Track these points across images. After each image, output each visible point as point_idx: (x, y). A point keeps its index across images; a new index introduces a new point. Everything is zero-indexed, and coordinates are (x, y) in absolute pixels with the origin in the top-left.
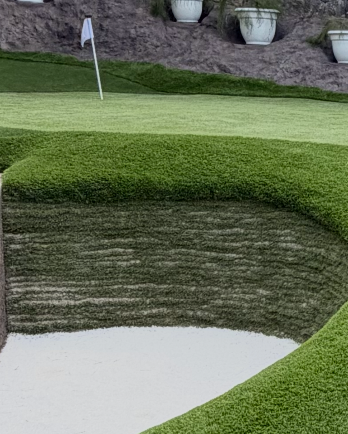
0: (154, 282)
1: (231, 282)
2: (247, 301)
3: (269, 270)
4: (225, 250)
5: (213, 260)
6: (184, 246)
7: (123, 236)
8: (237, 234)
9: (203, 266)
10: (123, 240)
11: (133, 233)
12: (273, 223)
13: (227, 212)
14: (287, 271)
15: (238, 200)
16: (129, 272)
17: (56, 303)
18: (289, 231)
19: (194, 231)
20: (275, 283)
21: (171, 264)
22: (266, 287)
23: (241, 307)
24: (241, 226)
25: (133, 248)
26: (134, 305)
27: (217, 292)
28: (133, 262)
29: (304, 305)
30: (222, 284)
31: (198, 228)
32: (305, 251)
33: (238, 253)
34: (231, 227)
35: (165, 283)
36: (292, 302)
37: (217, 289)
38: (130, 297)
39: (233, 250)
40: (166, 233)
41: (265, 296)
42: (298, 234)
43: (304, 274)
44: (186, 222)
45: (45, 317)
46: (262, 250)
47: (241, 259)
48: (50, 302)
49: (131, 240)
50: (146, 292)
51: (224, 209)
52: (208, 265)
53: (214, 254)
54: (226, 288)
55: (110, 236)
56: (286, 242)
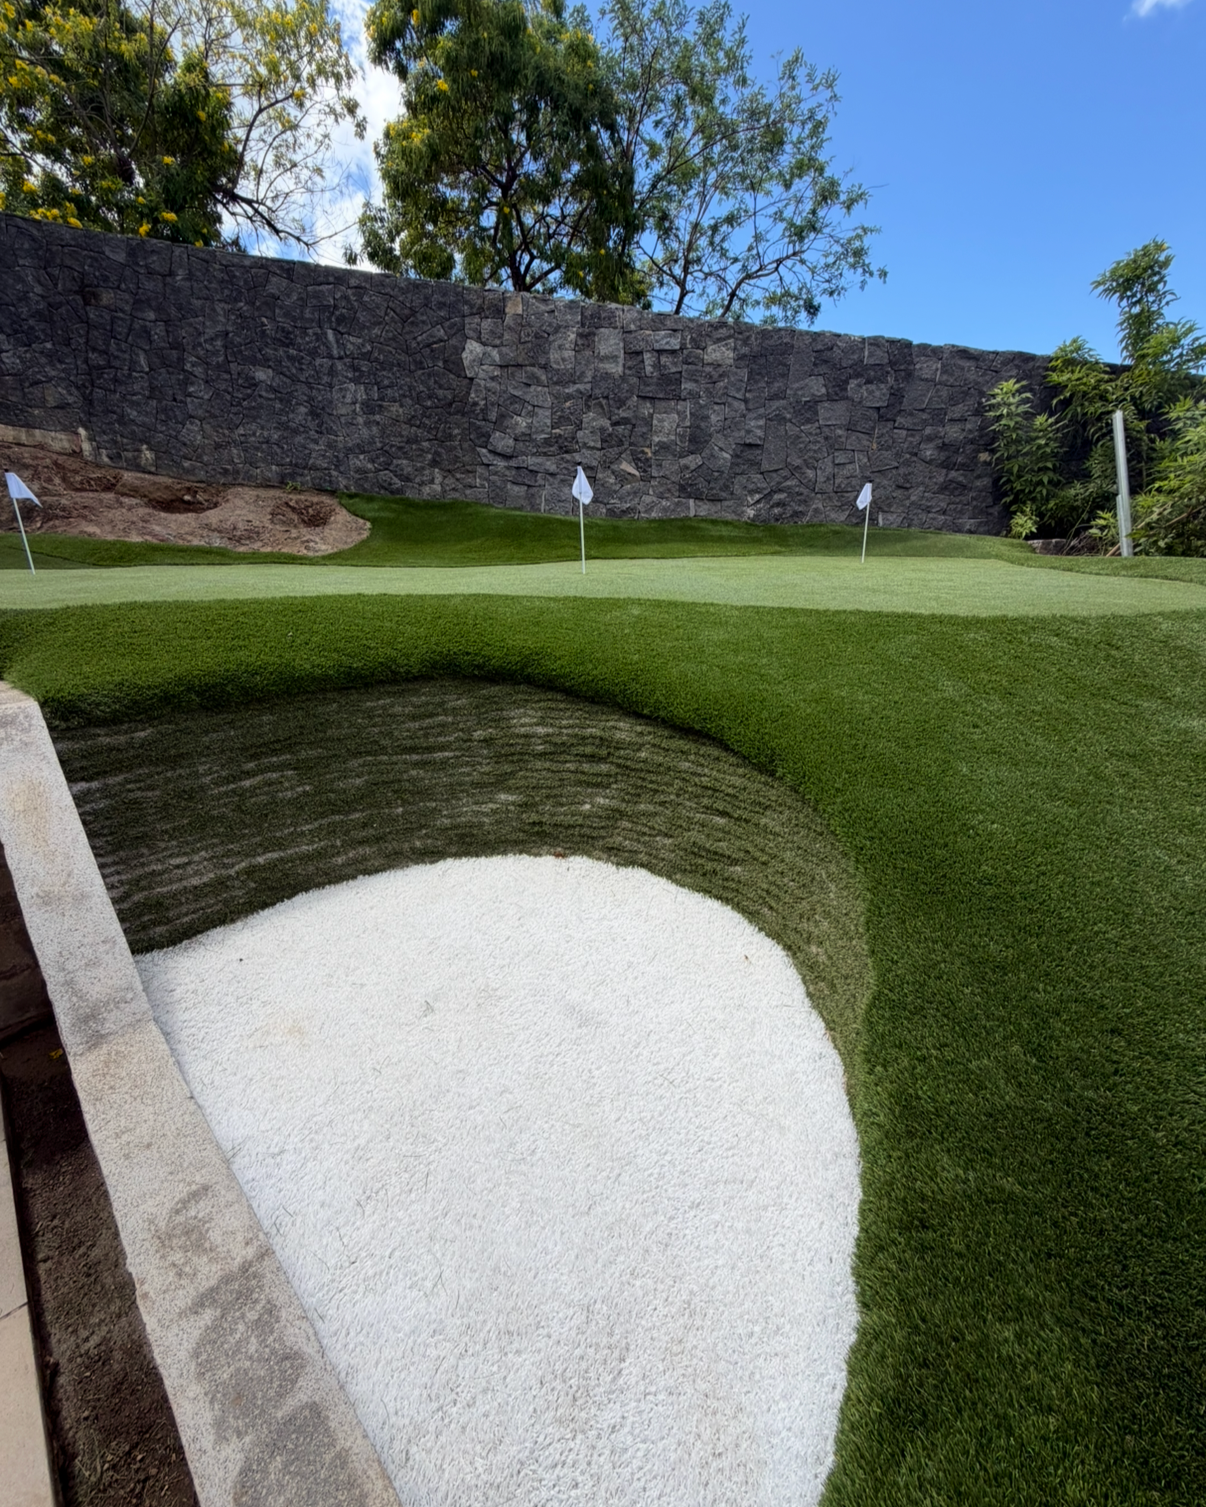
0: (339, 812)
1: (453, 791)
2: (487, 815)
3: (507, 768)
4: (430, 749)
5: (416, 765)
6: (368, 753)
7: (275, 752)
8: (443, 725)
9: (405, 777)
10: (275, 759)
11: (289, 745)
12: (495, 702)
13: (420, 696)
14: (539, 765)
15: (432, 678)
16: (298, 804)
17: (196, 881)
18: (522, 710)
19: (376, 730)
20: (522, 782)
21: (358, 781)
22: (509, 790)
23: (481, 825)
24: (445, 712)
25: (295, 769)
26: (320, 854)
27: (435, 808)
28: (300, 789)
29: (587, 807)
30: (438, 796)
31: (384, 723)
32: (560, 734)
33: (452, 750)
34: (431, 715)
35: (356, 810)
36: (562, 805)
37: (434, 804)
38: (312, 842)
39: (443, 748)
40: (338, 739)
41: (513, 803)
42: (539, 714)
43: (571, 766)
44: (363, 718)
45: (184, 909)
46: (487, 742)
47: (457, 757)
48: (185, 883)
49: (288, 757)
50: (332, 831)
51: (416, 693)
52: (414, 773)
53: (415, 757)
54: (447, 800)
55: (254, 757)
56: (522, 725)
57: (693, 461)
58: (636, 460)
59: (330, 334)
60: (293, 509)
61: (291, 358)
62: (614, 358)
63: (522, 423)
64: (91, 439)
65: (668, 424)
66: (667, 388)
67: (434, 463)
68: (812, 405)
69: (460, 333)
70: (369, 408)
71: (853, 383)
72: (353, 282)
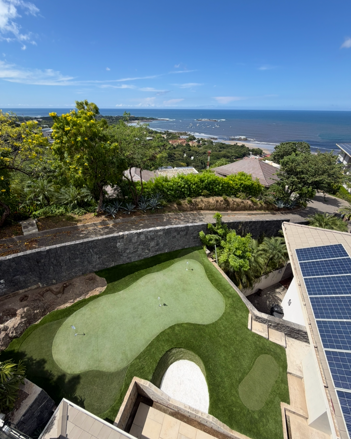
57: (157, 247)
58: (148, 250)
59: (91, 250)
60: (87, 279)
61: (83, 256)
62: (144, 238)
63: (128, 251)
64: (41, 284)
65: (152, 244)
66: (152, 239)
67: (112, 261)
68: (175, 236)
69: (116, 243)
70: (99, 258)
71: (181, 233)
72: (95, 242)
